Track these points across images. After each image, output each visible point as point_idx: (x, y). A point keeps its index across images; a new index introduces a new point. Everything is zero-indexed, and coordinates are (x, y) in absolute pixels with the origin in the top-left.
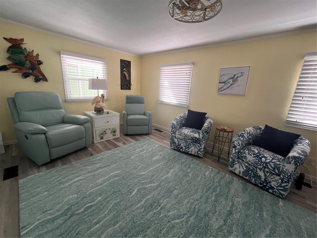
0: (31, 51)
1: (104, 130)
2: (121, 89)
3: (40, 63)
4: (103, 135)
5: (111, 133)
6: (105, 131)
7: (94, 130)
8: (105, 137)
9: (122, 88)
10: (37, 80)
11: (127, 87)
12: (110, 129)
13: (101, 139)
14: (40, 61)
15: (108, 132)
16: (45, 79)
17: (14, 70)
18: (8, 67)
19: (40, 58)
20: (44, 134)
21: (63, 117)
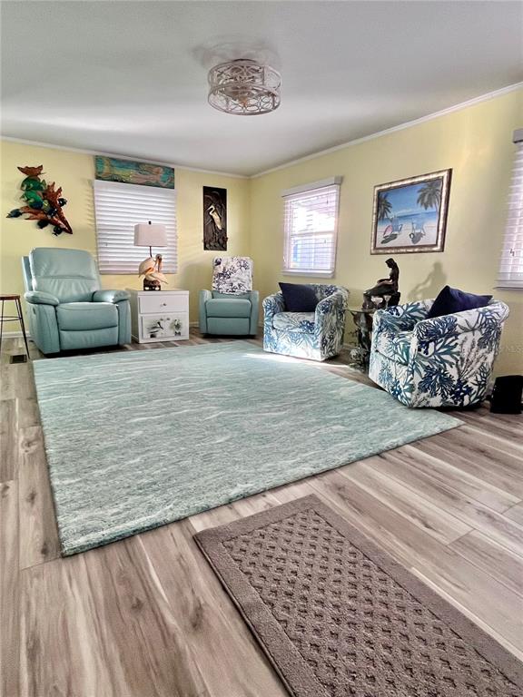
0: (50, 184)
1: (158, 319)
2: (205, 248)
3: (63, 202)
4: (155, 330)
5: (171, 328)
6: (159, 323)
7: (139, 316)
8: (158, 335)
9: (207, 246)
10: (58, 231)
11: (218, 245)
12: (168, 319)
13: (152, 336)
14: (62, 200)
15: (166, 325)
16: (70, 231)
17: (28, 215)
18: (21, 211)
19: (63, 195)
20: (55, 306)
21: (94, 293)
